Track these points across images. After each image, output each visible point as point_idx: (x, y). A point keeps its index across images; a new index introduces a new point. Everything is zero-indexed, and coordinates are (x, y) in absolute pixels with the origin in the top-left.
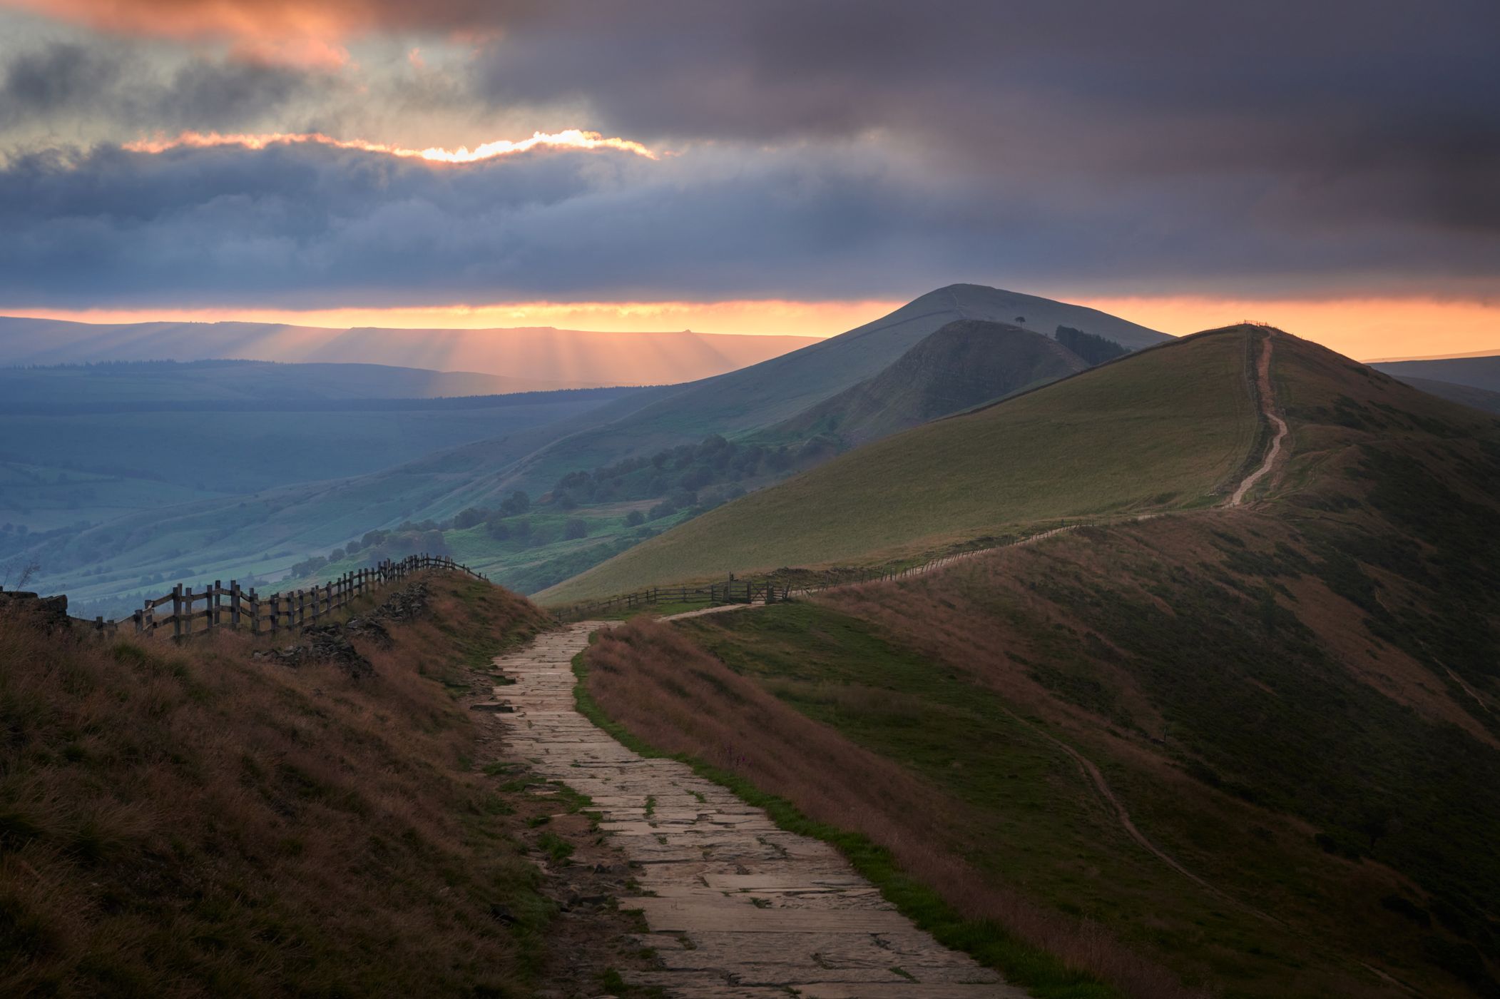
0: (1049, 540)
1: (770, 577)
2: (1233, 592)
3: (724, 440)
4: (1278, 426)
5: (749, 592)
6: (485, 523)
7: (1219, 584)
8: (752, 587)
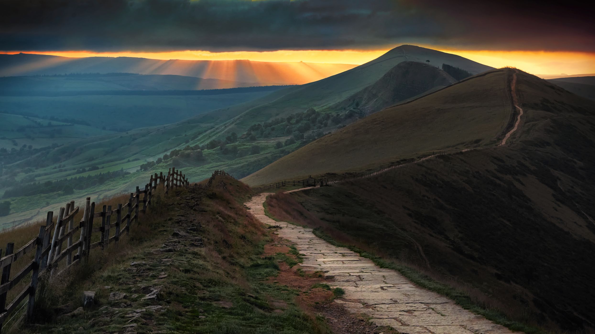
0: (427, 161)
1: (323, 176)
2: (498, 182)
3: (315, 111)
4: (519, 111)
5: (315, 182)
6: (220, 147)
7: (492, 178)
8: (316, 181)
